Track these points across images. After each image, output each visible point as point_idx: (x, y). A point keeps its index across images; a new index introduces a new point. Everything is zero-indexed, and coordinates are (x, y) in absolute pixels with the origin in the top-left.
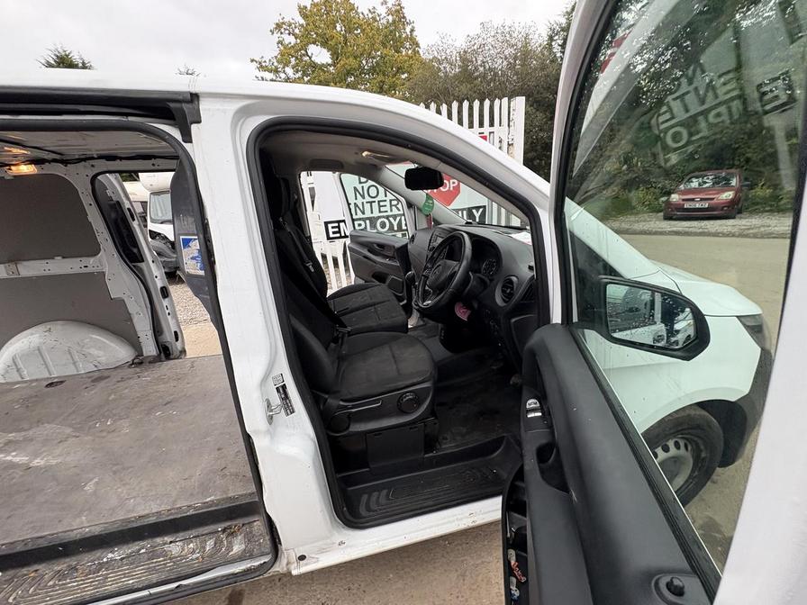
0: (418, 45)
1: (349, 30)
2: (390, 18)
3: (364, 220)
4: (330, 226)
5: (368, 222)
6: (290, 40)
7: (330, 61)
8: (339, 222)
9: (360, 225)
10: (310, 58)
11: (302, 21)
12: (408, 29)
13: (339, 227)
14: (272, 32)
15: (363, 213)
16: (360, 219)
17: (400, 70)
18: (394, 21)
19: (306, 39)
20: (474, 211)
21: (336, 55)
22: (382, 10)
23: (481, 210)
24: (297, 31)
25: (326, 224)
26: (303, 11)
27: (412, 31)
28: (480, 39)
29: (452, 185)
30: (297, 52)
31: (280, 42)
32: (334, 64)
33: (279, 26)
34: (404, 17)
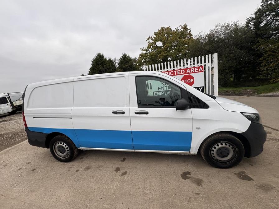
0: (192, 35)
1: (169, 35)
2: (182, 30)
3: (164, 91)
4: (154, 93)
5: (165, 92)
6: (152, 41)
7: (162, 45)
8: (157, 92)
9: (163, 93)
10: (157, 45)
11: (155, 36)
12: (188, 31)
13: (157, 93)
14: (147, 40)
15: (164, 89)
16: (163, 91)
17: (185, 44)
18: (183, 30)
19: (156, 40)
20: (199, 88)
21: (164, 44)
22: (180, 28)
23: (202, 88)
24: (153, 39)
25: (154, 92)
26: (155, 34)
27: (190, 31)
28: (215, 30)
29: (191, 81)
30: (153, 44)
31: (148, 43)
32: (163, 46)
33: (148, 39)
34: (187, 28)
